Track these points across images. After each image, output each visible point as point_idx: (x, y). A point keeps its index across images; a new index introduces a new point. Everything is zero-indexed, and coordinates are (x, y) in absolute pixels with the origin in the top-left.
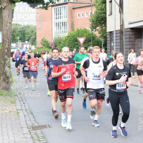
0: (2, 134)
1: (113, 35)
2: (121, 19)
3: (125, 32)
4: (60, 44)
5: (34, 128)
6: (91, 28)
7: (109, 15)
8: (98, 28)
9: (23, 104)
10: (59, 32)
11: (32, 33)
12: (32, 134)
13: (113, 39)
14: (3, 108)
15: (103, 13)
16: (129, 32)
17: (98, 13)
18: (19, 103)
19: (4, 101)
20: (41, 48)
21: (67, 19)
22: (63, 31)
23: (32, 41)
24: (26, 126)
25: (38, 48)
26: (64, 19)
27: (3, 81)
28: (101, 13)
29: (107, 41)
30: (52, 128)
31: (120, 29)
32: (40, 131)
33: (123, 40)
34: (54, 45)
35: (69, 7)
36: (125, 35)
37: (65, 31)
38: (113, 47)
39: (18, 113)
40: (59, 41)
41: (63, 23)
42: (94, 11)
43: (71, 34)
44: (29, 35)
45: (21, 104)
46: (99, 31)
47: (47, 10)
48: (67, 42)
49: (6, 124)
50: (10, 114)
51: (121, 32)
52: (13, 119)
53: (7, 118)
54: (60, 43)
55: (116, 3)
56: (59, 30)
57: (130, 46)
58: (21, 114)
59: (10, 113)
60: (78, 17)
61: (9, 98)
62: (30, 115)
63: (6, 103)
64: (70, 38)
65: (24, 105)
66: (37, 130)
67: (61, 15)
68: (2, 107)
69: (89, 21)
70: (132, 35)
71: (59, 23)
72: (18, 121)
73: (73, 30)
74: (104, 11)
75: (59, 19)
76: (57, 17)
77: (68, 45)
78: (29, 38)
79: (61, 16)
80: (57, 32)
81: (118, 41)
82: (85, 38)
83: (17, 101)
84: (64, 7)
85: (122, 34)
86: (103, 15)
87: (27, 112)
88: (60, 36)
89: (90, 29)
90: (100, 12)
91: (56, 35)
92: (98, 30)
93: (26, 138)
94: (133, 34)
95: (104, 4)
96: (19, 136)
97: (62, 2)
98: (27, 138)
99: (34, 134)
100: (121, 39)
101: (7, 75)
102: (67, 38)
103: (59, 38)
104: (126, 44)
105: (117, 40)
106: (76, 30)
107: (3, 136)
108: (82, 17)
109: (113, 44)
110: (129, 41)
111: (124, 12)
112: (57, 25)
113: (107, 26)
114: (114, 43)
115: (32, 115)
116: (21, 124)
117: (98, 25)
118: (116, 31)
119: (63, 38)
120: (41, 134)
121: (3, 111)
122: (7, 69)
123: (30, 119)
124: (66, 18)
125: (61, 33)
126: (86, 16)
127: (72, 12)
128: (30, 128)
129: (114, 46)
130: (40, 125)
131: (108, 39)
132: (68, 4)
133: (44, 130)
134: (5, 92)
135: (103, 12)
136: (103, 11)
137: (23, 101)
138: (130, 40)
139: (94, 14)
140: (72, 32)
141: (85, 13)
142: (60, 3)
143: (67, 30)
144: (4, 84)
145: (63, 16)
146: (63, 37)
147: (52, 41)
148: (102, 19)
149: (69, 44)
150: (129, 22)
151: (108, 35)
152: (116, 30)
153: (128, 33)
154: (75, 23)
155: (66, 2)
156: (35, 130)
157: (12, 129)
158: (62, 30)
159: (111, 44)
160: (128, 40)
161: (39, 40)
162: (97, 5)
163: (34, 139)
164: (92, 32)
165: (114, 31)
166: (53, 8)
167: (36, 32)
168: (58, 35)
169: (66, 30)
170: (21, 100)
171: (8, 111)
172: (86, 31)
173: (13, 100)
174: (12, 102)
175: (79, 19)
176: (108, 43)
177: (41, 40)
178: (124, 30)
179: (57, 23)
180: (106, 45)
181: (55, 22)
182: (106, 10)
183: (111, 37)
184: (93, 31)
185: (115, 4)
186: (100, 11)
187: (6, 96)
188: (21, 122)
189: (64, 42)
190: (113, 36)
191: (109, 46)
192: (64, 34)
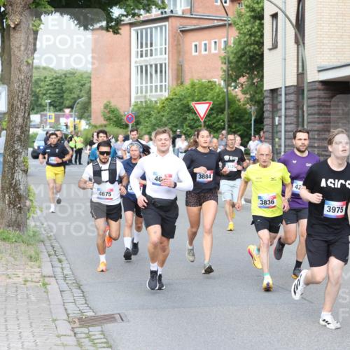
0: (7, 335)
1: (279, 97)
2: (300, 59)
3: (308, 91)
4: (149, 118)
5: (85, 322)
6: (225, 81)
7: (270, 49)
8: (242, 80)
9: (56, 263)
10: (146, 87)
11: (81, 91)
12: (78, 336)
13: (279, 107)
14: (10, 272)
15: (253, 44)
16: (319, 90)
17: (242, 43)
18: (49, 259)
19: (10, 254)
20: (101, 126)
21: (167, 56)
22: (156, 86)
23: (80, 109)
24: (65, 317)
25: (96, 127)
26: (159, 56)
27: (9, 206)
28: (249, 42)
29: (263, 112)
30: (129, 321)
31: (295, 84)
32: (99, 328)
33: (303, 111)
34: (134, 120)
35: (172, 27)
36: (309, 98)
37: (161, 86)
38: (279, 126)
39: (45, 285)
40: (148, 110)
41: (156, 65)
42: (232, 39)
43: (177, 92)
44: (73, 96)
45: (54, 263)
46: (244, 86)
47: (118, 35)
48: (165, 114)
49: (17, 312)
50: (27, 288)
51: (299, 90)
52: (33, 298)
53: (19, 297)
54: (149, 115)
55: (287, 21)
56: (146, 83)
57: (321, 126)
58: (53, 287)
59: (25, 284)
60: (194, 54)
61: (23, 247)
62: (74, 290)
63: (15, 259)
64: (173, 102)
65: (59, 265)
66: (92, 326)
67: (153, 48)
68: (7, 269)
69: (220, 62)
70: (325, 98)
71: (146, 66)
72: (44, 305)
73: (182, 83)
74: (257, 39)
75: (146, 56)
76: (142, 51)
77: (168, 120)
78: (73, 101)
79: (151, 50)
80: (142, 87)
81: (292, 112)
82: (210, 103)
83: (44, 256)
84: (161, 27)
85: (300, 97)
86: (254, 49)
87: (67, 283)
88: (148, 97)
89: (222, 83)
90: (247, 41)
91: (139, 94)
92: (242, 85)
93: (64, 345)
94: (326, 95)
95: (258, 22)
96: (48, 341)
97: (155, 15)
98: (66, 345)
99: (83, 336)
100: (299, 107)
101: (21, 192)
102: (166, 102)
103: (146, 102)
104: (310, 120)
105: (288, 111)
106: (187, 84)
107: (8, 340)
108: (203, 52)
109: (279, 120)
110: (319, 114)
111: (306, 42)
112: (142, 71)
113: (265, 75)
114: (280, 117)
115: (79, 291)
116: (53, 312)
117: (243, 72)
118: (286, 87)
119: (156, 102)
120: (102, 336)
121: (10, 278)
122: (19, 176)
123: (74, 300)
124: (165, 54)
125: (151, 91)
126: (213, 51)
127: (178, 41)
128: (75, 322)
129: (280, 124)
130: (99, 314)
131: (267, 107)
132: (170, 20)
133: (109, 327)
134: (13, 233)
135: (254, 40)
136: (255, 37)
137: (57, 256)
138: (321, 111)
139: (232, 45)
140: (178, 90)
141: (210, 43)
142: (151, 18)
143: (167, 83)
144: (11, 214)
145: (156, 50)
146: (156, 99)
147: (131, 109)
148: (252, 59)
149: (171, 118)
150: (318, 67)
151: (267, 97)
152: (287, 85)
153: (317, 93)
154: (186, 67)
155: (164, 15)
156: (87, 327)
157: (31, 323)
158: (154, 84)
159: (273, 119)
160: (315, 110)
161: (97, 107)
162: (240, 24)
163: (83, 348)
164: (227, 91)
165: (281, 88)
166: (132, 29)
167: (90, 87)
168: (145, 97)
169: (164, 84)
170: (52, 252)
171: (21, 280)
172: (212, 86)
173: (33, 253)
174: (31, 257)
175: (195, 56)
176: (267, 118)
177: (102, 107)
178: (305, 84)
179: (142, 67)
180: (262, 122)
181: (138, 64)
182: (262, 36)
183: (275, 102)
184: (229, 88)
185: (285, 22)
186: (248, 37)
187: (15, 241)
188: (51, 306)
189: (159, 113)
190: (279, 100)
191: (267, 125)
192: (159, 93)
